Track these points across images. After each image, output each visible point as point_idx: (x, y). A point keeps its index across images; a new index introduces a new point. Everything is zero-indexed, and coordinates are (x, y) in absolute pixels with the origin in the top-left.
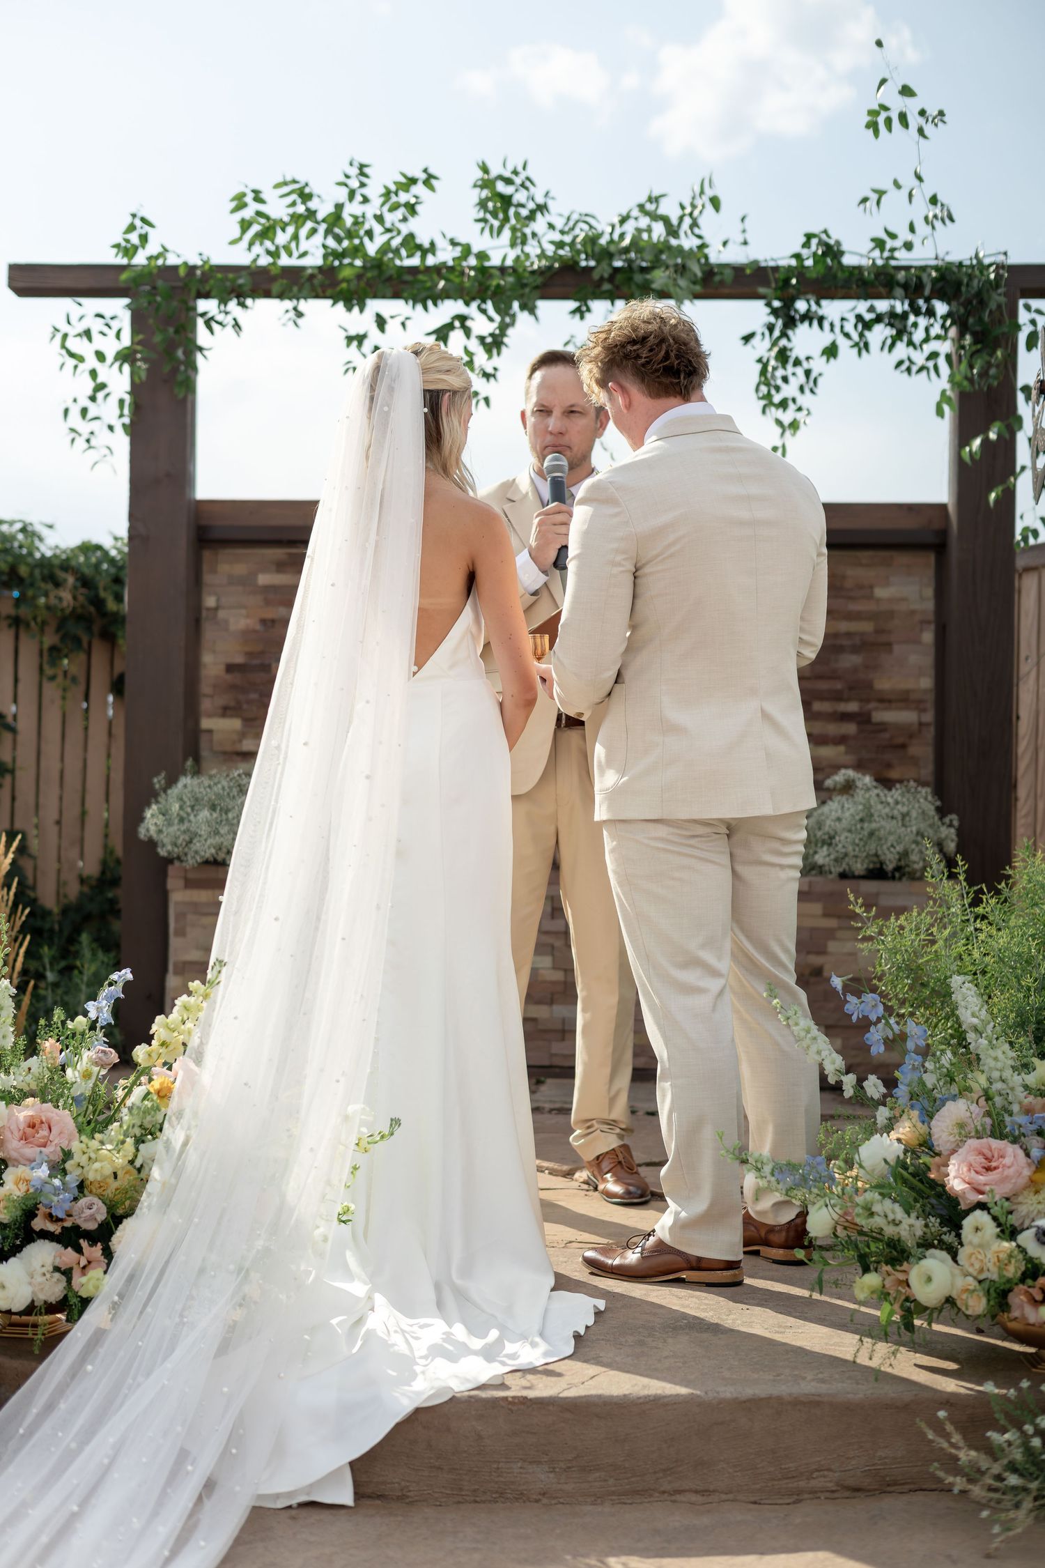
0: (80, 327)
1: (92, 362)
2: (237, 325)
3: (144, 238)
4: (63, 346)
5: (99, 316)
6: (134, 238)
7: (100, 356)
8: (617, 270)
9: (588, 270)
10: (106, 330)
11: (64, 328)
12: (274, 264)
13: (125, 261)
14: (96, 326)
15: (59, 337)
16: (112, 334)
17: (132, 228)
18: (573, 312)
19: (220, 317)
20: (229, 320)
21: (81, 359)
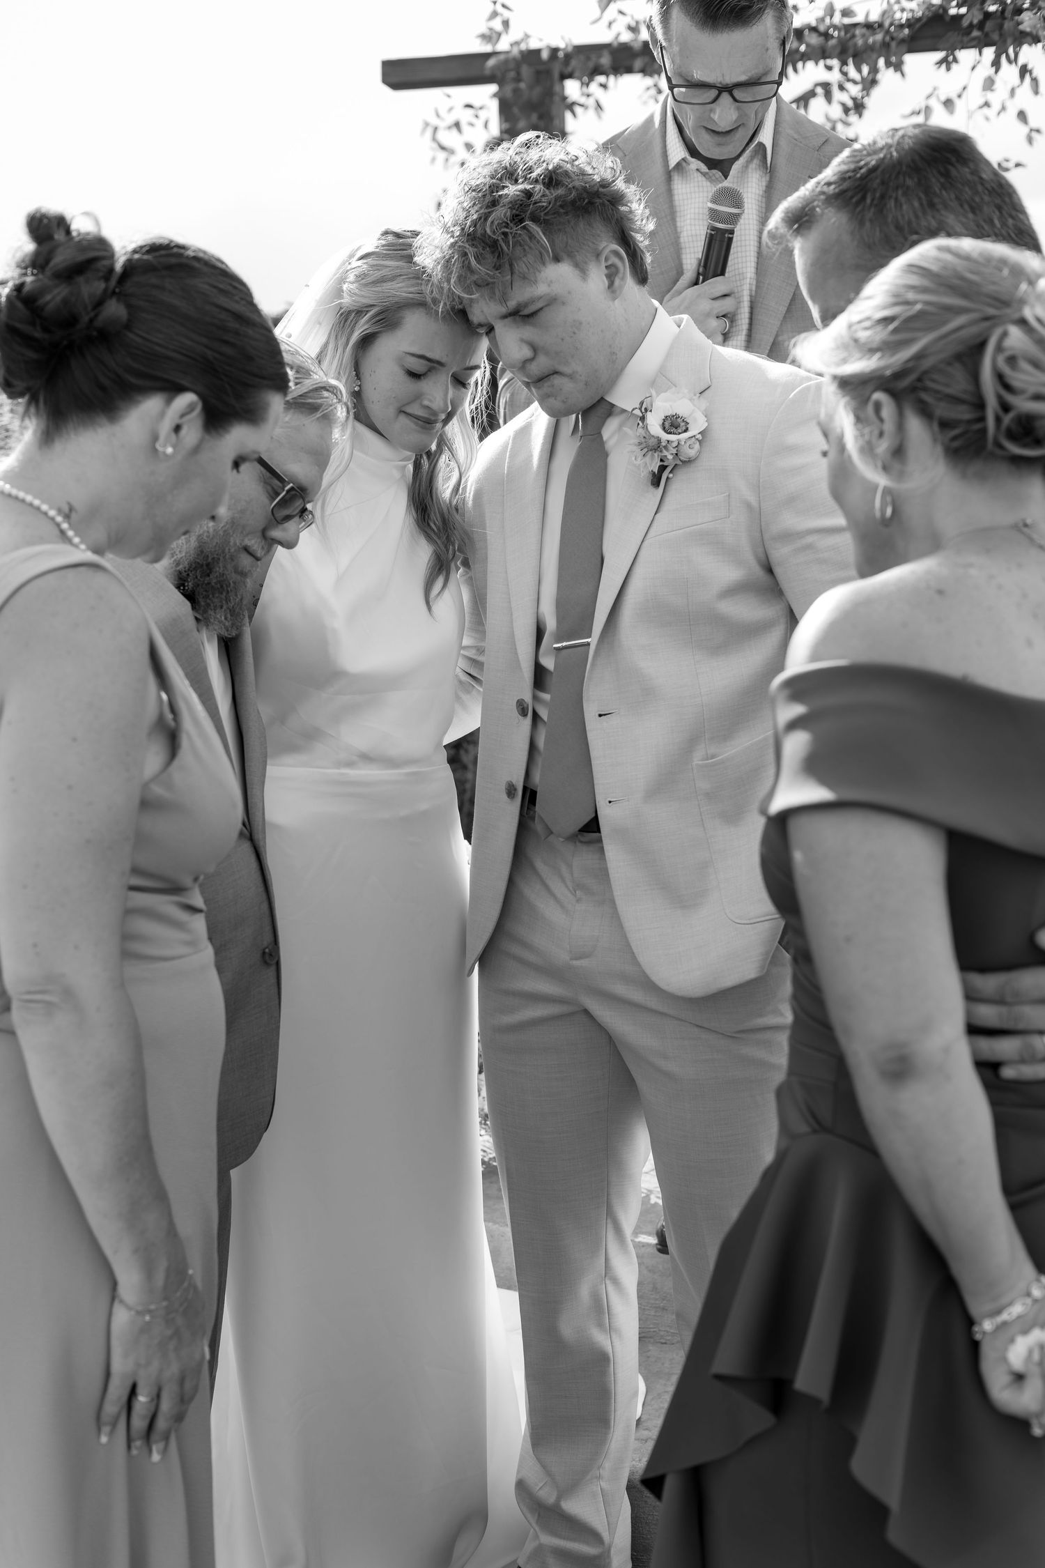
0: (450, 119)
1: (462, 154)
2: (599, 106)
3: (506, 24)
4: (434, 139)
5: (469, 106)
6: (497, 24)
7: (469, 146)
8: (988, 15)
9: (959, 18)
10: (474, 120)
11: (434, 121)
12: (636, 40)
13: (488, 48)
14: (465, 116)
15: (429, 132)
16: (479, 123)
17: (495, 14)
18: (940, 63)
19: (583, 100)
20: (591, 102)
21: (451, 152)
